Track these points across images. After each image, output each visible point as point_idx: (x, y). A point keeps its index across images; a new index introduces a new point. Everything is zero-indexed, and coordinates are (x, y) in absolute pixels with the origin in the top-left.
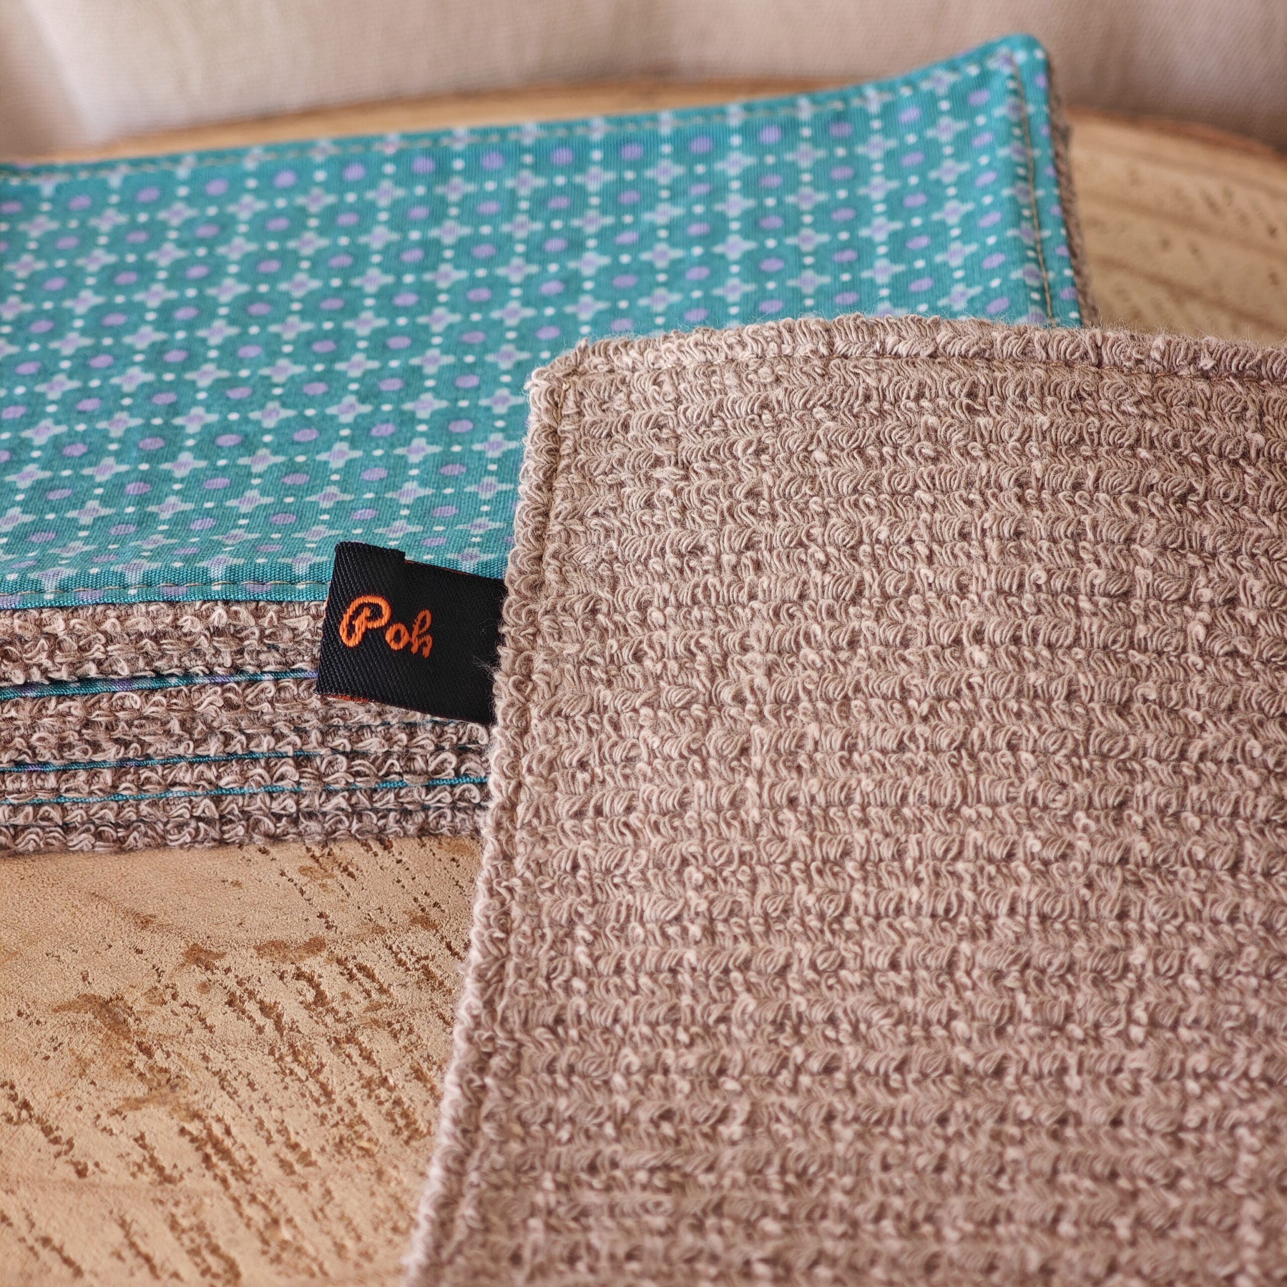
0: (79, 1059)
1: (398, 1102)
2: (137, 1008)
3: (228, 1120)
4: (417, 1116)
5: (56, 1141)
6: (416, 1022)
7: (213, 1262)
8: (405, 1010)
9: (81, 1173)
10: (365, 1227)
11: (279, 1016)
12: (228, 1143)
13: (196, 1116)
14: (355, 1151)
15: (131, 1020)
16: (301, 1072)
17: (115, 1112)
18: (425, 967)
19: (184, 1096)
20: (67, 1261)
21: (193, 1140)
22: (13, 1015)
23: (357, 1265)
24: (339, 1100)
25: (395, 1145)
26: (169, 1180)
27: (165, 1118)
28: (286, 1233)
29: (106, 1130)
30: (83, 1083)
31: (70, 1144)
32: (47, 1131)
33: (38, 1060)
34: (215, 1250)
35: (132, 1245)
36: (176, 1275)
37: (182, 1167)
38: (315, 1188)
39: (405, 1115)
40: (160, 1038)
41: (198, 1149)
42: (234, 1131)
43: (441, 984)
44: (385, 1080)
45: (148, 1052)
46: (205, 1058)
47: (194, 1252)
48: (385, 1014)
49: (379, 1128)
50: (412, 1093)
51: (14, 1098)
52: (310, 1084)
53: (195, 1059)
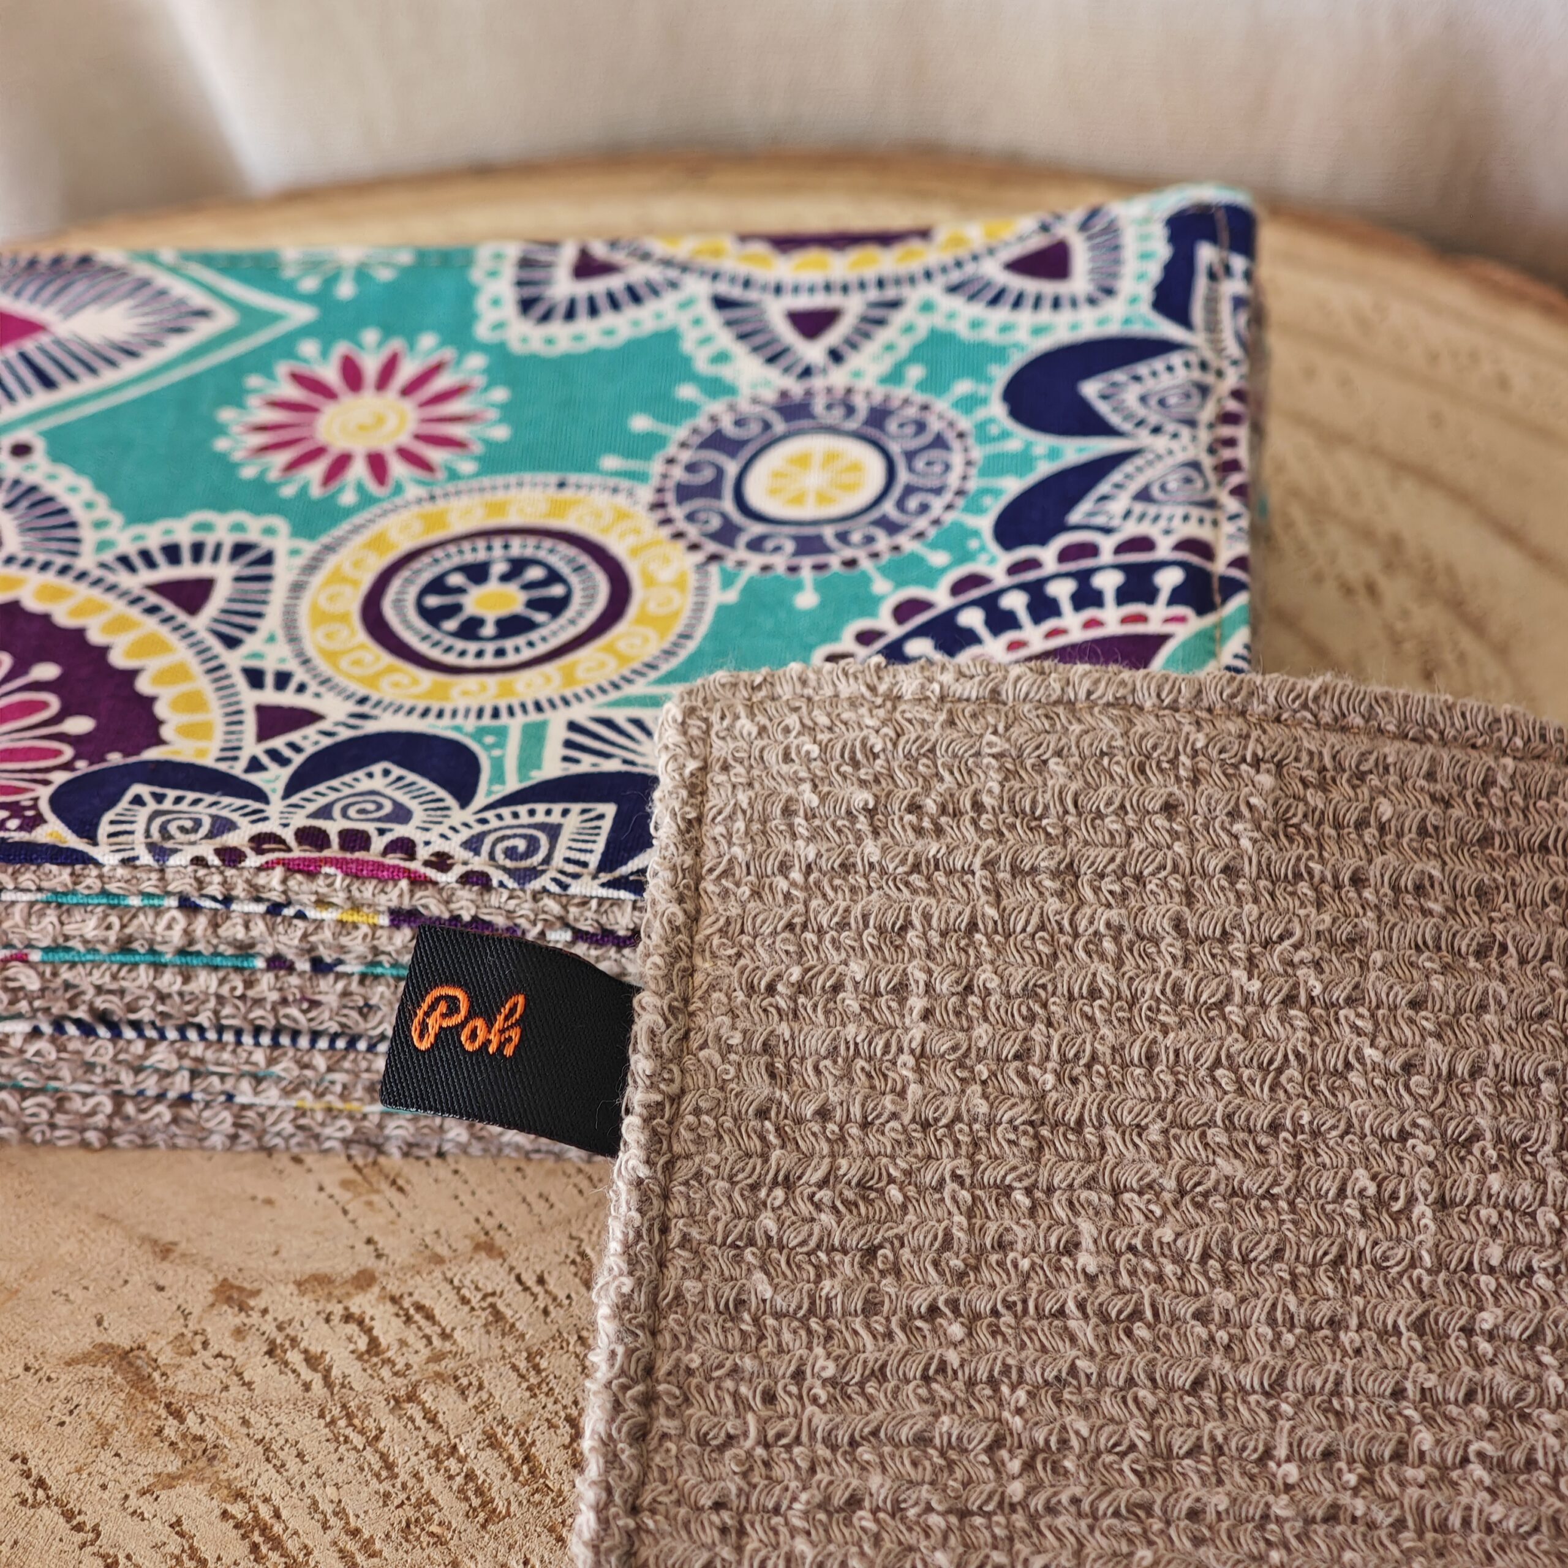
0: (99, 1425)
1: (470, 1476)
2: (162, 1360)
3: (276, 1500)
4: (494, 1493)
5: (79, 1528)
6: (487, 1377)
8: (473, 1360)
11: (328, 1371)
12: (278, 1528)
13: (239, 1495)
14: (424, 1538)
15: (156, 1375)
16: (358, 1441)
17: (143, 1493)
18: (493, 1306)
19: (224, 1471)
21: (238, 1525)
22: (19, 1370)
24: (403, 1476)
25: (471, 1530)
27: (205, 1500)
29: (137, 1514)
30: (106, 1455)
31: (96, 1530)
32: (69, 1515)
33: (51, 1426)
37: (227, 1560)
39: (479, 1492)
40: (193, 1399)
41: (244, 1537)
42: (285, 1514)
43: (513, 1325)
44: (455, 1448)
45: (179, 1416)
46: (245, 1422)
48: (449, 1365)
49: (451, 1508)
50: (487, 1464)
51: (27, 1475)
52: (369, 1454)
53: (234, 1424)
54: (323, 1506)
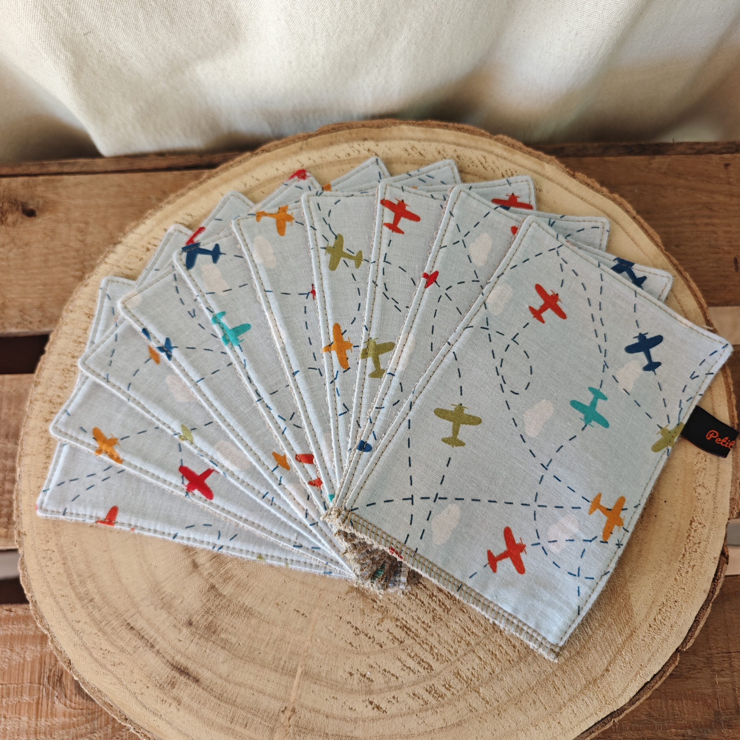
0: (361, 609)
1: (440, 601)
3: (405, 618)
4: (446, 603)
5: (370, 638)
7: (424, 664)
9: (381, 646)
10: (452, 643)
12: (408, 626)
13: (397, 619)
14: (438, 620)
16: (413, 598)
17: (378, 624)
19: (391, 614)
20: (393, 675)
21: (401, 627)
23: (456, 655)
24: (427, 605)
25: (446, 616)
26: (401, 642)
27: (391, 623)
28: (436, 651)
29: (379, 631)
30: (366, 616)
31: (373, 637)
32: (366, 635)
33: (351, 612)
34: (423, 661)
35: (405, 665)
36: (418, 671)
37: (403, 637)
38: (434, 634)
39: (443, 604)
41: (403, 630)
42: (408, 622)
44: (433, 594)
45: (374, 601)
46: (389, 600)
47: (419, 663)
49: (439, 611)
50: (441, 596)
51: (353, 627)
52: (417, 600)
53: (387, 601)
54: (415, 617)
